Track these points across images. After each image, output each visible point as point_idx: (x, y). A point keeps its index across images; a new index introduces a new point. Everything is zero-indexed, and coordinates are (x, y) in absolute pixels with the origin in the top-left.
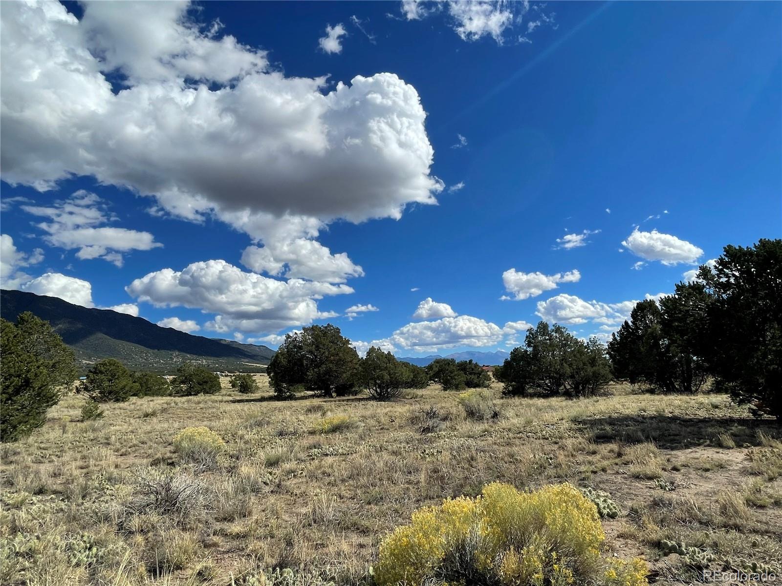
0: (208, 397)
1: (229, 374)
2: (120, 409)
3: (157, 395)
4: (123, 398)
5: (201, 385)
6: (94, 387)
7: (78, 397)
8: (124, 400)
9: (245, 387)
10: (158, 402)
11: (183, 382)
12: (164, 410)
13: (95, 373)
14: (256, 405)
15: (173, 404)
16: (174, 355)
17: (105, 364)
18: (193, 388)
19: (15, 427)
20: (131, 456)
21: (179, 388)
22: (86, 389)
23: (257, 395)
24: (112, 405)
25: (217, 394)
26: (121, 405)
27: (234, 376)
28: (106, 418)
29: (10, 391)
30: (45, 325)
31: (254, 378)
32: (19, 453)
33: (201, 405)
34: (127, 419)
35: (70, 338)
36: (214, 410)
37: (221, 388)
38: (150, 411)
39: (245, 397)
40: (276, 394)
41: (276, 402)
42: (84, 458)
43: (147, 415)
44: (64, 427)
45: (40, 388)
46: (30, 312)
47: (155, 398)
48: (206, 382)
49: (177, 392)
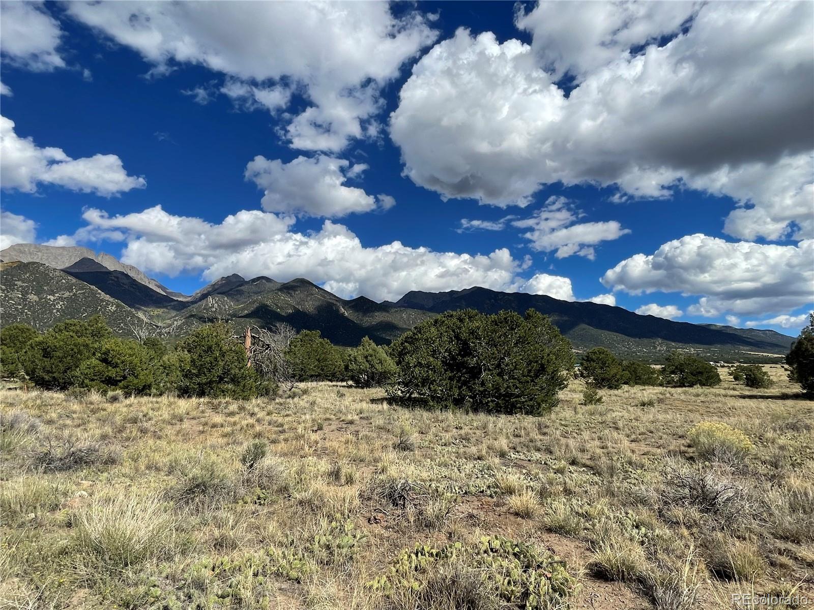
0: (706, 390)
1: (726, 365)
2: (616, 396)
3: (649, 384)
4: (616, 385)
5: (694, 375)
6: (588, 373)
7: (575, 382)
8: (617, 387)
9: (754, 381)
10: (650, 392)
11: (673, 372)
12: (660, 401)
13: (587, 360)
14: (776, 403)
15: (668, 395)
16: (657, 343)
17: (595, 353)
18: (686, 378)
19: (539, 405)
20: (642, 444)
21: (670, 379)
22: (582, 375)
23: (774, 391)
24: (607, 391)
25: (717, 387)
26: (616, 392)
27: (732, 366)
28: (605, 404)
29: (532, 374)
30: (545, 318)
31: (764, 369)
32: (548, 427)
33: (702, 398)
34: (625, 406)
35: (565, 328)
36: (720, 405)
37: (720, 380)
38: (646, 400)
39: (755, 392)
40: (805, 391)
41: (808, 402)
42: (600, 438)
43: (643, 404)
44: (575, 408)
45: (553, 373)
46: (533, 309)
47: (646, 387)
48: (701, 373)
49: (669, 383)
